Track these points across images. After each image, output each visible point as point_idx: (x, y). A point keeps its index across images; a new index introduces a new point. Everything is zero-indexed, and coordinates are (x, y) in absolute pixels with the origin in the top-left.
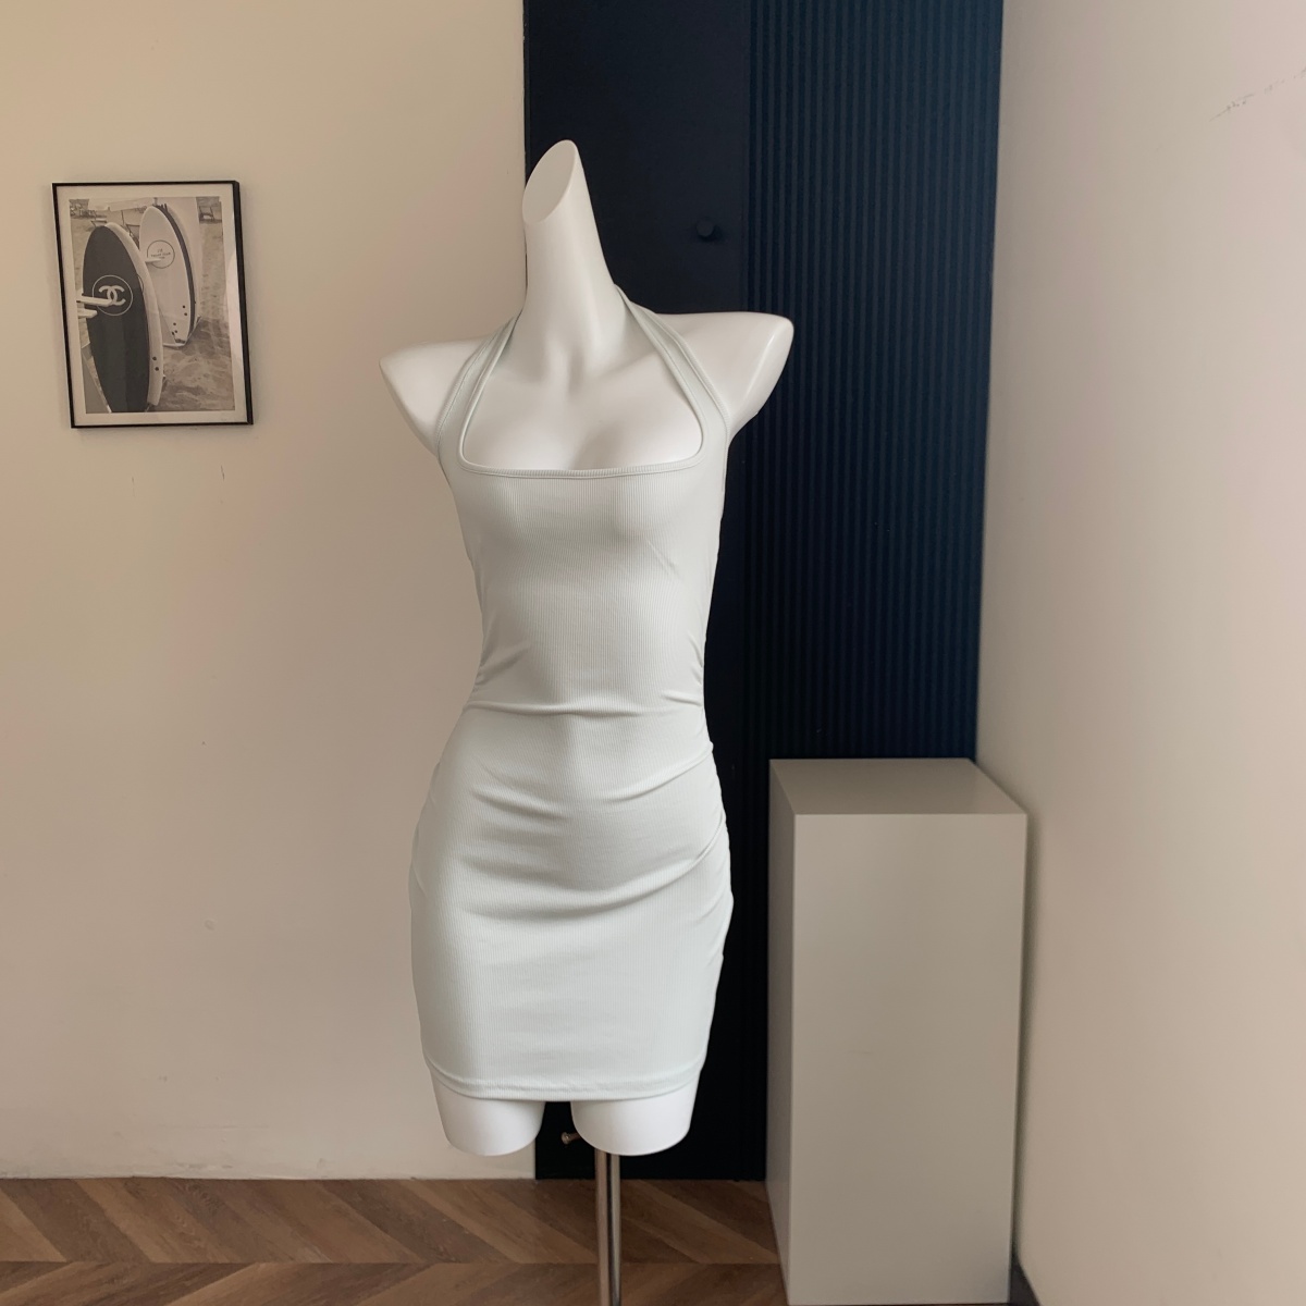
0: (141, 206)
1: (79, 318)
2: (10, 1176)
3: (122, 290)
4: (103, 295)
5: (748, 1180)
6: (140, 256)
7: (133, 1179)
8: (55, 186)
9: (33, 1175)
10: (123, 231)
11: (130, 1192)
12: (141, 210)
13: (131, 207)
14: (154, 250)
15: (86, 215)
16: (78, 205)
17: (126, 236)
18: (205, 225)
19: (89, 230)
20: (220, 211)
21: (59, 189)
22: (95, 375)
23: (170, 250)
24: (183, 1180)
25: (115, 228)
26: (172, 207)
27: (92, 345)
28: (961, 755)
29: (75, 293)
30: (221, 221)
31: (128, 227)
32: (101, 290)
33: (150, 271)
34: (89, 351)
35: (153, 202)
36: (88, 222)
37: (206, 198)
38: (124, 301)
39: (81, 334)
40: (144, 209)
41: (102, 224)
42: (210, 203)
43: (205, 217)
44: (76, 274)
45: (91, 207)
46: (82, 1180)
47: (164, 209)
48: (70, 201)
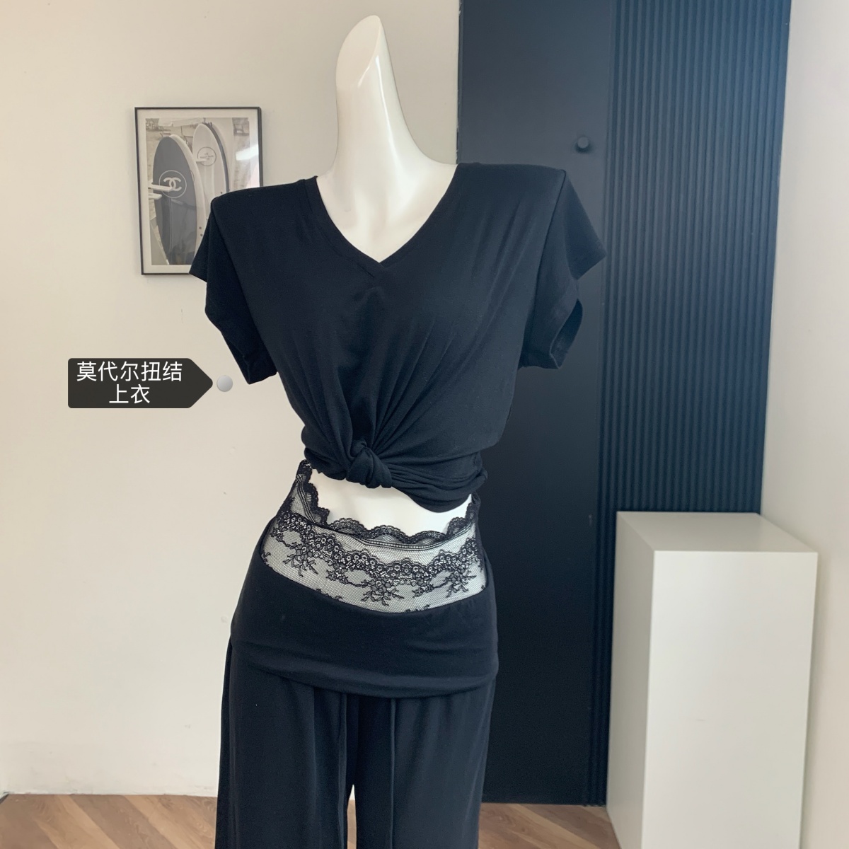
0: (194, 123)
1: (150, 199)
2: (79, 792)
3: (180, 181)
4: (166, 184)
5: (592, 806)
6: (193, 158)
7: (165, 796)
8: (136, 109)
9: (95, 793)
10: (181, 140)
11: (163, 805)
12: (194, 127)
13: (188, 124)
14: (203, 153)
15: (157, 129)
16: (151, 122)
17: (184, 144)
18: (238, 138)
19: (158, 139)
20: (248, 127)
21: (139, 111)
22: (159, 239)
23: (213, 154)
24: (199, 798)
25: (176, 139)
26: (214, 124)
27: (157, 218)
28: (751, 511)
29: (147, 182)
30: (248, 134)
31: (185, 138)
32: (165, 180)
33: (199, 168)
34: (155, 222)
35: (203, 121)
36: (158, 134)
37: (239, 119)
38: (180, 188)
39: (151, 210)
40: (196, 125)
41: (167, 136)
42: (242, 122)
43: (238, 132)
44: (148, 169)
45: (160, 124)
46: (129, 796)
47: (210, 126)
48: (146, 120)
